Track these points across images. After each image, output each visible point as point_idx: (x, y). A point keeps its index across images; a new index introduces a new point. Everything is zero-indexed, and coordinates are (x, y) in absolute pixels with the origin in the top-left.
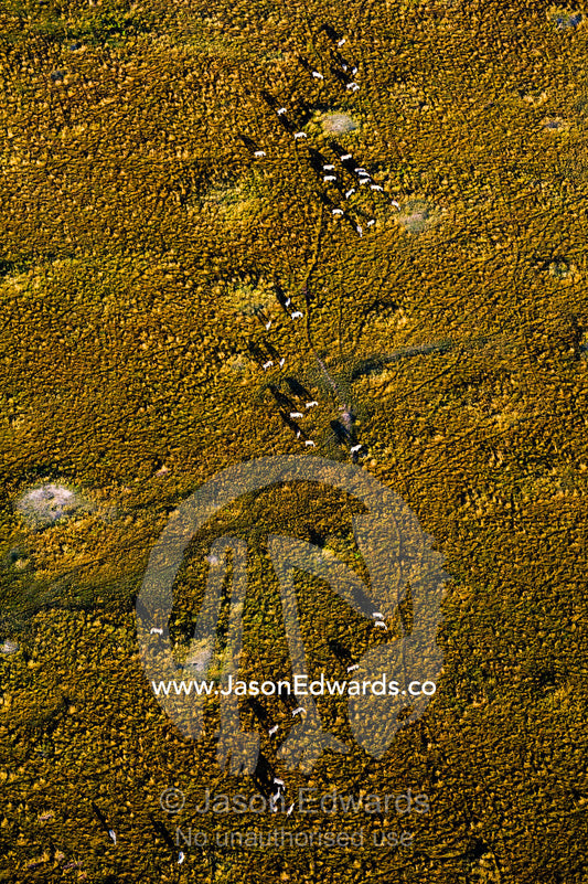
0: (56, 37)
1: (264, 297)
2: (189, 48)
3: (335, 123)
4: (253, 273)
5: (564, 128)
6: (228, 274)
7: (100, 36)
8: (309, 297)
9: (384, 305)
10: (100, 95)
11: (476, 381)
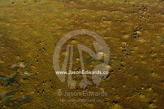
0: (117, 21)
1: (126, 43)
2: (128, 24)
3: (138, 32)
4: (126, 41)
5: (159, 37)
6: (123, 41)
7: (121, 21)
8: (130, 44)
9: (136, 46)
10: (119, 26)
11: (141, 54)
